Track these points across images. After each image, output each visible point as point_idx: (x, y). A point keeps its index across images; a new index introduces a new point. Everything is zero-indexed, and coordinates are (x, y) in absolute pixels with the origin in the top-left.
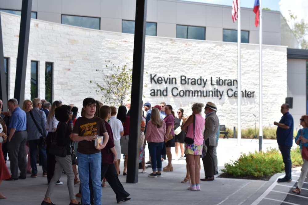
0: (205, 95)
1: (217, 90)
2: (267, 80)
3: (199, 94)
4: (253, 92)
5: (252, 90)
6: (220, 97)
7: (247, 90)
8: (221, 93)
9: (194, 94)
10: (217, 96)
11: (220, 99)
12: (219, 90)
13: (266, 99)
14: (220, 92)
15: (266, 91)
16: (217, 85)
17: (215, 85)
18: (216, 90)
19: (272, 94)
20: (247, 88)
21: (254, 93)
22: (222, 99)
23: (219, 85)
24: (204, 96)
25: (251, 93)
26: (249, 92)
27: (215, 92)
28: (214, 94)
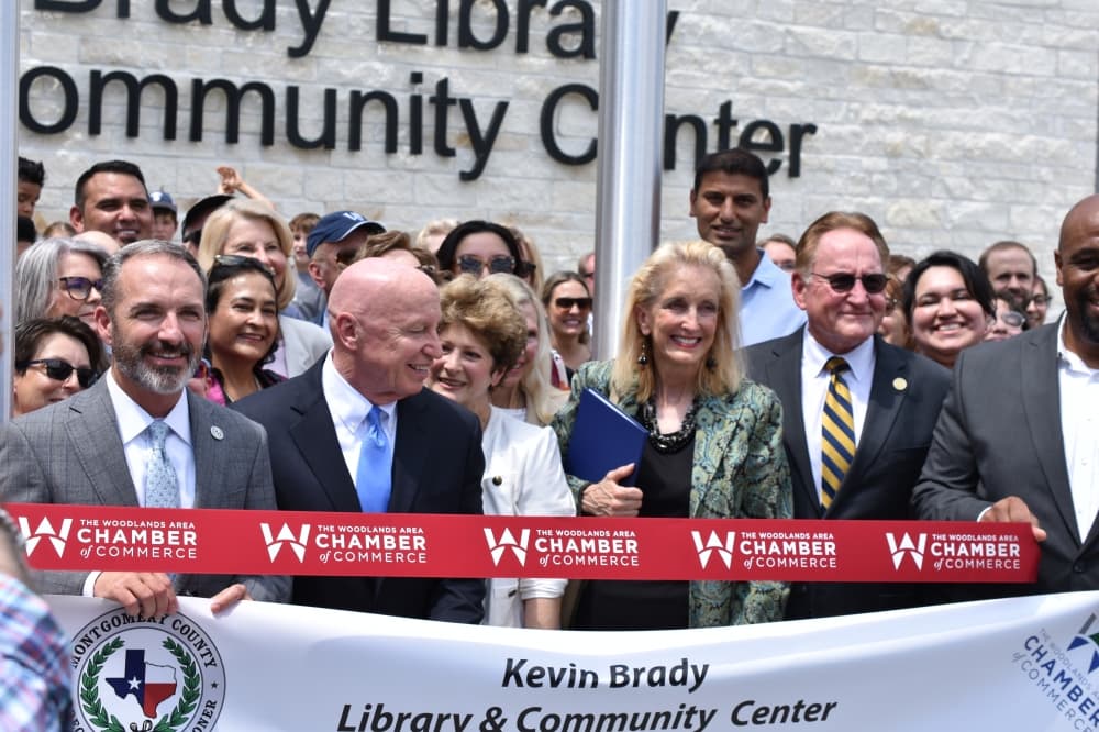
0: (310, 128)
1: (443, 85)
2: (934, 32)
3: (250, 118)
4: (801, 131)
5: (785, 115)
6: (465, 158)
7: (735, 112)
8: (484, 123)
9: (184, 117)
10: (444, 151)
11: (468, 177)
12: (457, 89)
13: (914, 194)
14: (467, 106)
15: (914, 124)
16: (442, 40)
17: (420, 40)
18: (427, 90)
19: (967, 156)
20: (744, 89)
21: (808, 142)
22: (487, 176)
23: (467, 41)
24: (296, 141)
25: (774, 130)
26: (755, 126)
27: (416, 102)
28: (403, 133)
